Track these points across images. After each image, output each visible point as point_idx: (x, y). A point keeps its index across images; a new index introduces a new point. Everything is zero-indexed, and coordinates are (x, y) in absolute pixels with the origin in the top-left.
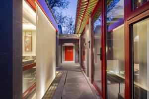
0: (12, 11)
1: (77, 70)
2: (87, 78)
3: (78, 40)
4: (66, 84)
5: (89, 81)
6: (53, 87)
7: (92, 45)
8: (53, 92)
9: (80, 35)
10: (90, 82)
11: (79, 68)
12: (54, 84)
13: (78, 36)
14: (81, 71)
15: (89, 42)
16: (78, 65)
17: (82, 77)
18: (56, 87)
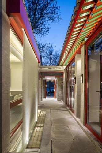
0: (2, 40)
1: (62, 109)
2: (77, 119)
3: (63, 73)
4: (53, 125)
5: (80, 122)
6: (39, 128)
7: (85, 80)
8: (40, 134)
9: (65, 67)
10: (82, 125)
11: (63, 107)
12: (40, 125)
13: (62, 68)
14: (67, 110)
15: (82, 76)
16: (62, 103)
17: (70, 118)
18: (42, 129)
